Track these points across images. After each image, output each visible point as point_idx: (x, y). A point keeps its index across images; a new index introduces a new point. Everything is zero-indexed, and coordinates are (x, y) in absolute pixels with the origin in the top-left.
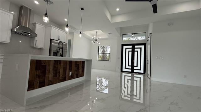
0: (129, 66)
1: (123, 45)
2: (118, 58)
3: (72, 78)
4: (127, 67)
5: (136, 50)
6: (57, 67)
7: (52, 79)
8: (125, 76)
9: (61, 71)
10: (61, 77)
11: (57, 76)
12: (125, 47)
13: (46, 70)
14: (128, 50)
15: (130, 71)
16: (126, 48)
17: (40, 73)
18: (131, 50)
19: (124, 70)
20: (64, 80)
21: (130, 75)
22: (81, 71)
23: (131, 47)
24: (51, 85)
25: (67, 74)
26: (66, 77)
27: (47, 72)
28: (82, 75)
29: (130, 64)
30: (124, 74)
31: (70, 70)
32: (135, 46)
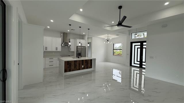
0: (137, 61)
1: (132, 43)
2: (128, 54)
4: (136, 62)
5: (144, 47)
7: (74, 69)
8: (134, 70)
9: (78, 65)
11: (76, 67)
12: (134, 44)
13: (71, 65)
14: (136, 47)
15: (139, 66)
16: (135, 46)
18: (139, 47)
19: (133, 64)
21: (138, 70)
23: (139, 44)
24: (73, 71)
26: (80, 68)
29: (139, 60)
30: (133, 69)
31: (82, 65)
32: (144, 43)
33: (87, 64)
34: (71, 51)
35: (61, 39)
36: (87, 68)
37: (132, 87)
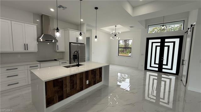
0: (155, 63)
1: (148, 39)
2: (142, 55)
3: (90, 85)
4: (153, 65)
5: (166, 44)
6: (73, 79)
7: (70, 92)
8: (150, 75)
9: (78, 82)
10: (78, 88)
11: (74, 88)
12: (151, 41)
13: (64, 85)
14: (154, 45)
15: (157, 69)
16: (152, 43)
17: (58, 89)
18: (159, 44)
19: (148, 67)
20: (82, 89)
21: (156, 74)
22: (98, 77)
23: (159, 40)
24: (69, 96)
25: (84, 84)
26: (83, 87)
27: (64, 86)
28: (100, 80)
29: (157, 62)
30: (148, 73)
31: (87, 79)
32: (166, 39)
33: (95, 76)
34: (57, 51)
35: (35, 27)
36: (95, 83)
37: (147, 98)
